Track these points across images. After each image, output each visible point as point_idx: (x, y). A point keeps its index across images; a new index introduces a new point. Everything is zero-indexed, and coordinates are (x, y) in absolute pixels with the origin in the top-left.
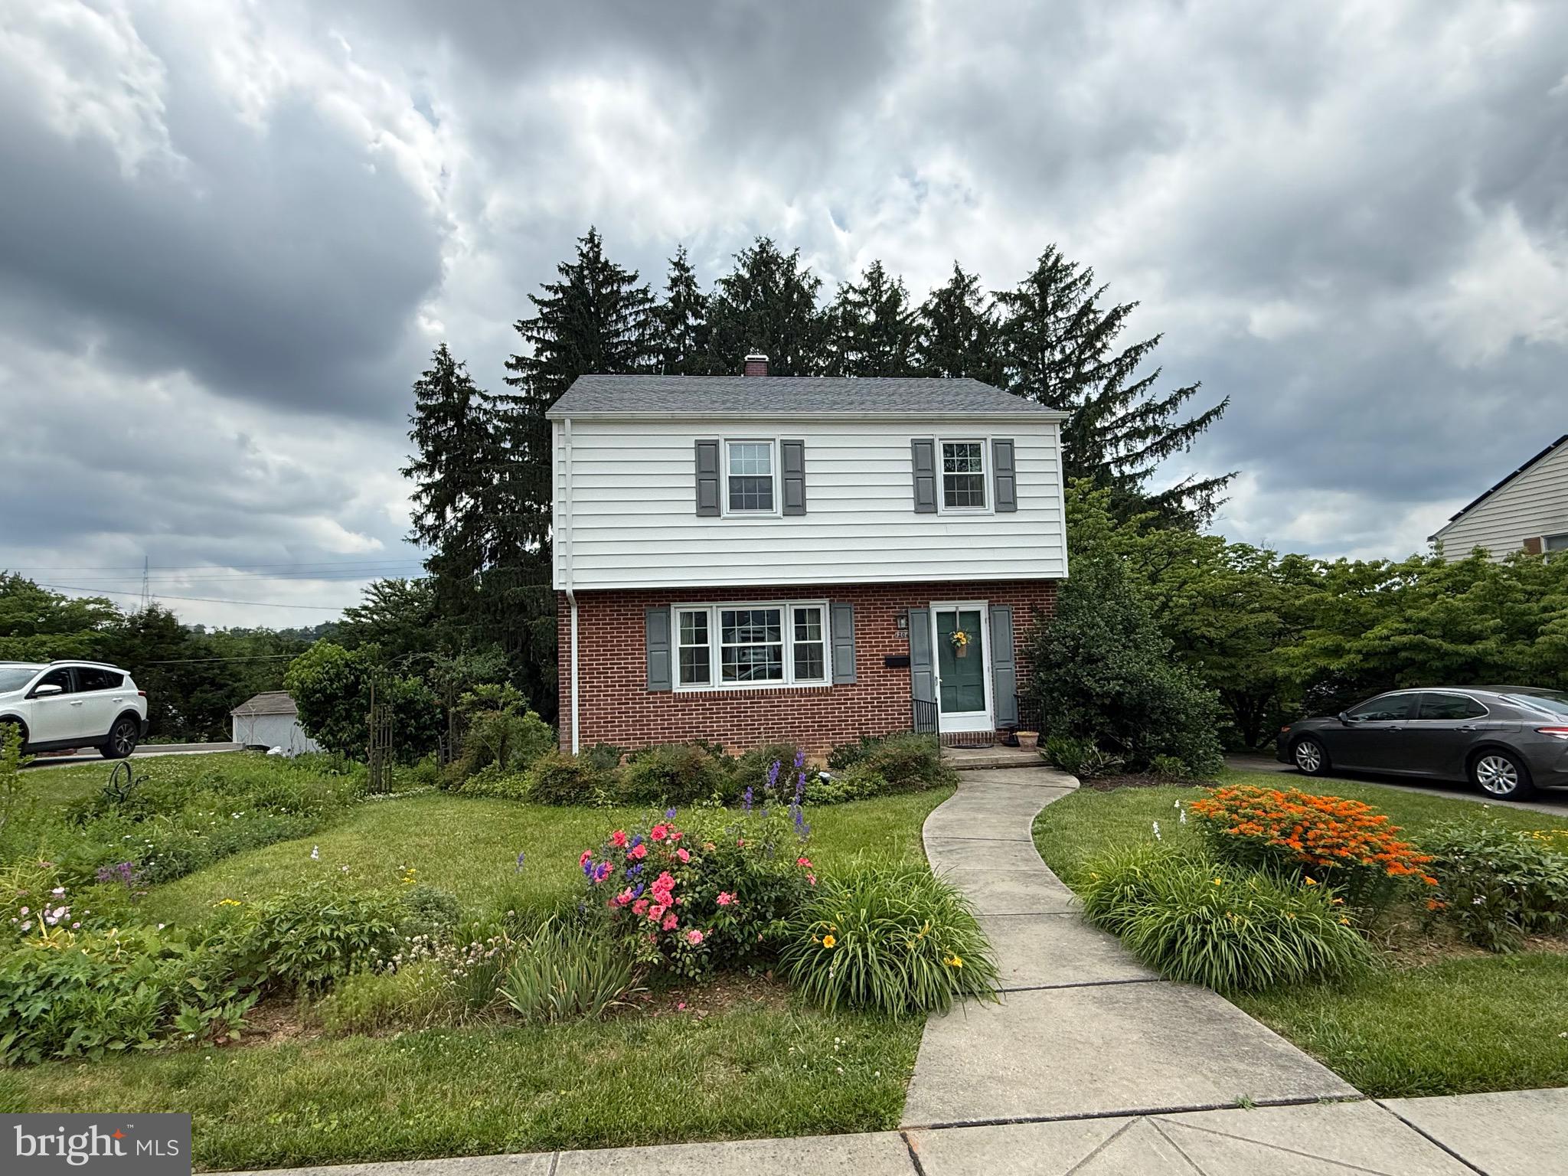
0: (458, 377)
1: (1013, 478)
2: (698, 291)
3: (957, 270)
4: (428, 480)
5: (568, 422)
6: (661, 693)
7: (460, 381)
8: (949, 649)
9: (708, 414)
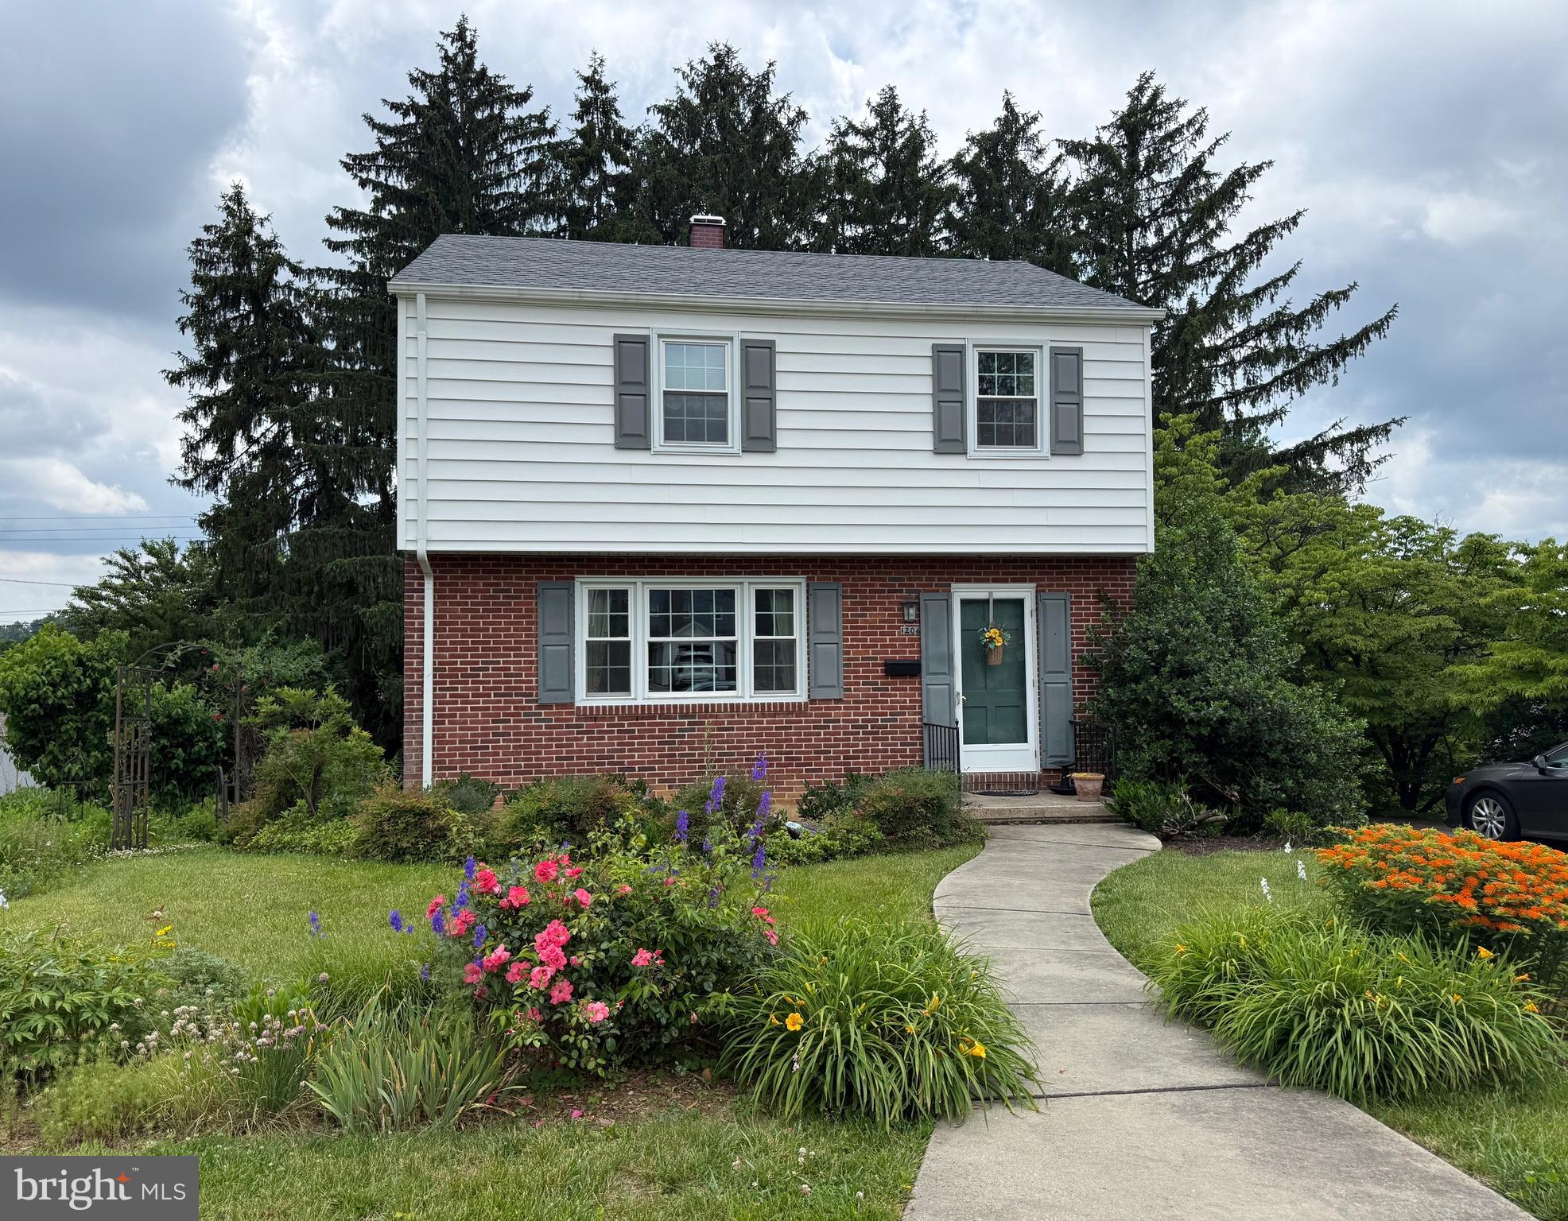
0: (258, 237)
1: (1079, 405)
2: (622, 123)
3: (1008, 106)
4: (207, 392)
5: (421, 299)
6: (559, 706)
7: (263, 245)
8: (977, 653)
9: (633, 295)
